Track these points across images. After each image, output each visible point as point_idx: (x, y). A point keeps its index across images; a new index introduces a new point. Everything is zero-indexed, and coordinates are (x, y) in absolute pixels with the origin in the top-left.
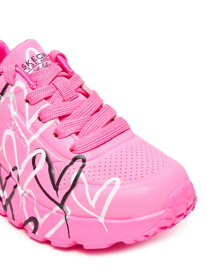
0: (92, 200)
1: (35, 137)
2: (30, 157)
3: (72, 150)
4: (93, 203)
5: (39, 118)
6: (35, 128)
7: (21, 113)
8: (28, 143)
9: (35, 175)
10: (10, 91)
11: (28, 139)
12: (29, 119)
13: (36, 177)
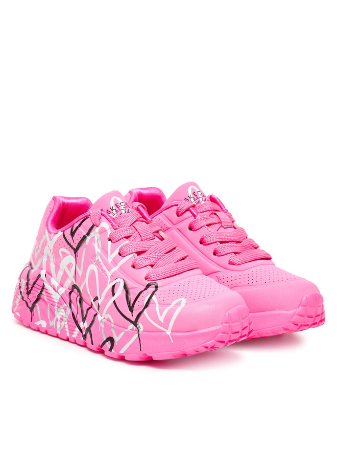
0: (161, 316)
1: (115, 269)
2: (110, 286)
3: (146, 278)
4: (162, 319)
5: (120, 254)
6: (115, 262)
7: (104, 250)
8: (109, 274)
10: (96, 231)
11: (109, 271)
12: (111, 255)
13: (114, 302)
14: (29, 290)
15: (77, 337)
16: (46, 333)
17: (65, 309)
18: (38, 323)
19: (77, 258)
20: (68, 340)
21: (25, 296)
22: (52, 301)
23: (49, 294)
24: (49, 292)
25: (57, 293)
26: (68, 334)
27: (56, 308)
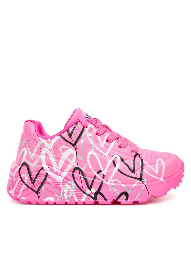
0: (156, 170)
1: (108, 151)
2: (110, 162)
3: (132, 152)
4: (157, 172)
5: (107, 141)
6: (107, 147)
7: (96, 141)
8: (106, 155)
9: (118, 169)
10: (87, 130)
11: (106, 152)
12: (102, 143)
13: (119, 170)
14: (33, 179)
15: (86, 200)
16: (55, 204)
17: (70, 185)
18: (46, 200)
19: (77, 150)
20: (76, 204)
21: (31, 185)
22: (57, 182)
23: (52, 179)
24: (53, 177)
25: (60, 176)
26: (77, 200)
27: (61, 186)
